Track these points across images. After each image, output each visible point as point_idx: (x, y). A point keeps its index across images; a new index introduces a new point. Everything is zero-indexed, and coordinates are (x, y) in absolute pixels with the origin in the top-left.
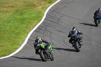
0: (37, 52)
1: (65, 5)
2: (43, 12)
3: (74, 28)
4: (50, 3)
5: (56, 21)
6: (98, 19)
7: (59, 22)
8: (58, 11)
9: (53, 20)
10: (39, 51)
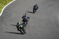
0: (18, 30)
1: (13, 5)
2: (1, 10)
3: (26, 14)
4: (5, 4)
5: (8, 15)
6: (35, 9)
7: (10, 16)
8: (10, 9)
9: (7, 14)
10: (20, 29)
